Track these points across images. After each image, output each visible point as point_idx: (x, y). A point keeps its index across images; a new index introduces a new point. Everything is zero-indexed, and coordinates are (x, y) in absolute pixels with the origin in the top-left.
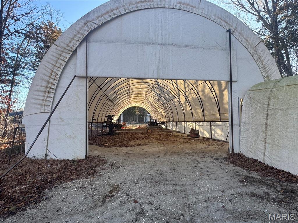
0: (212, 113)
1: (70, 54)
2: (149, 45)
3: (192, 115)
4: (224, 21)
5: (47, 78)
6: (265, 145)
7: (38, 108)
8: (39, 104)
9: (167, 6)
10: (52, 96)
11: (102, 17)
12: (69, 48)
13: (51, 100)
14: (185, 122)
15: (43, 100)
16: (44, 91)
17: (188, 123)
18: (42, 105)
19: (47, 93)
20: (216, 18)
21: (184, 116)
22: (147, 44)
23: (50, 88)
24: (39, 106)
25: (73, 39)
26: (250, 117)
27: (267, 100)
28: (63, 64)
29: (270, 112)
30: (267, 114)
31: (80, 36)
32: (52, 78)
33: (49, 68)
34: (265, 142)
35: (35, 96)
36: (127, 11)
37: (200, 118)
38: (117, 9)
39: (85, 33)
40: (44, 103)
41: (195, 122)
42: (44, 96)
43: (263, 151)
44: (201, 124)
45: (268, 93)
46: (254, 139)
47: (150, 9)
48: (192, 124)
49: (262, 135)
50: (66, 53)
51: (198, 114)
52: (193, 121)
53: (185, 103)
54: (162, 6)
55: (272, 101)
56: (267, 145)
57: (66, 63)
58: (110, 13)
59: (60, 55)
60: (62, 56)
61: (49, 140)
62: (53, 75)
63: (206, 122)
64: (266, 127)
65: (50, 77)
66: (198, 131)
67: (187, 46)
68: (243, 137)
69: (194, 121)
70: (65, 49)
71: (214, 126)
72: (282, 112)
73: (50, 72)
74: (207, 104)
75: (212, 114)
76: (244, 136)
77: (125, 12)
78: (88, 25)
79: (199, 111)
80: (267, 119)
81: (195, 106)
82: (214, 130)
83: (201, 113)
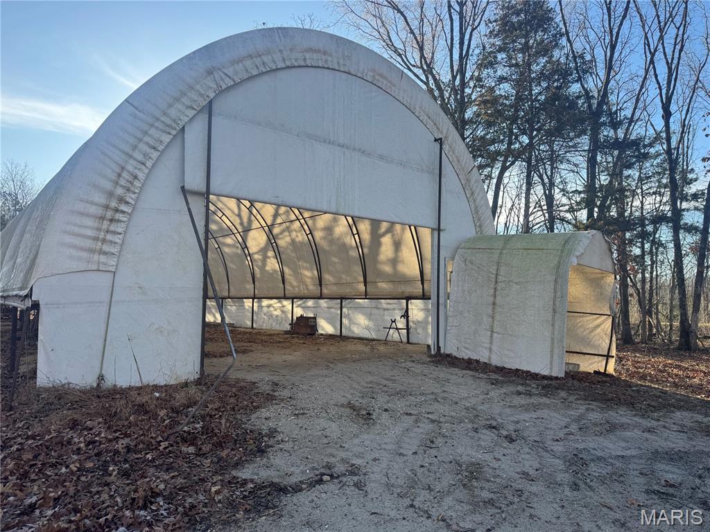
0: (346, 280)
1: (170, 134)
2: (323, 144)
3: (284, 283)
4: (433, 121)
5: (108, 186)
6: (492, 336)
7: (80, 259)
8: (82, 249)
9: (353, 72)
10: (120, 230)
11: (240, 65)
12: (168, 121)
13: (118, 241)
14: (255, 300)
15: (96, 239)
16: (100, 215)
17: (265, 302)
18: (92, 251)
19: (106, 223)
20: (422, 113)
21: (254, 283)
22: (320, 142)
23: (117, 210)
24: (85, 255)
25: (178, 100)
26: (466, 293)
27: (495, 267)
28: (152, 156)
29: (500, 286)
30: (495, 289)
31: (196, 99)
32: (121, 186)
33: (113, 160)
34: (492, 332)
35: (73, 227)
36: (288, 63)
37: (307, 289)
38: (268, 52)
39: (207, 94)
40: (98, 248)
41: (293, 299)
42: (99, 229)
43: (488, 346)
44: (310, 303)
45: (496, 256)
46: (473, 328)
47: (327, 70)
48: (279, 305)
49: (486, 320)
50: (161, 130)
51: (301, 281)
52: (285, 298)
53: (263, 251)
54: (346, 69)
55: (503, 270)
56: (495, 335)
57: (158, 153)
58: (255, 59)
59: (146, 133)
60: (150, 136)
61: (108, 339)
62: (124, 178)
63: (326, 300)
64: (494, 308)
65: (117, 183)
66: (314, 320)
67: (381, 157)
68: (452, 326)
69: (287, 295)
70: (158, 119)
71: (349, 308)
72: (518, 286)
73: (118, 170)
74: (335, 260)
75: (345, 282)
76: (455, 324)
77: (283, 66)
78: (214, 77)
79: (308, 273)
80: (495, 296)
81: (295, 260)
82: (348, 316)
83: (312, 278)
